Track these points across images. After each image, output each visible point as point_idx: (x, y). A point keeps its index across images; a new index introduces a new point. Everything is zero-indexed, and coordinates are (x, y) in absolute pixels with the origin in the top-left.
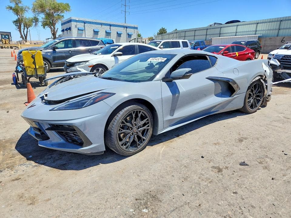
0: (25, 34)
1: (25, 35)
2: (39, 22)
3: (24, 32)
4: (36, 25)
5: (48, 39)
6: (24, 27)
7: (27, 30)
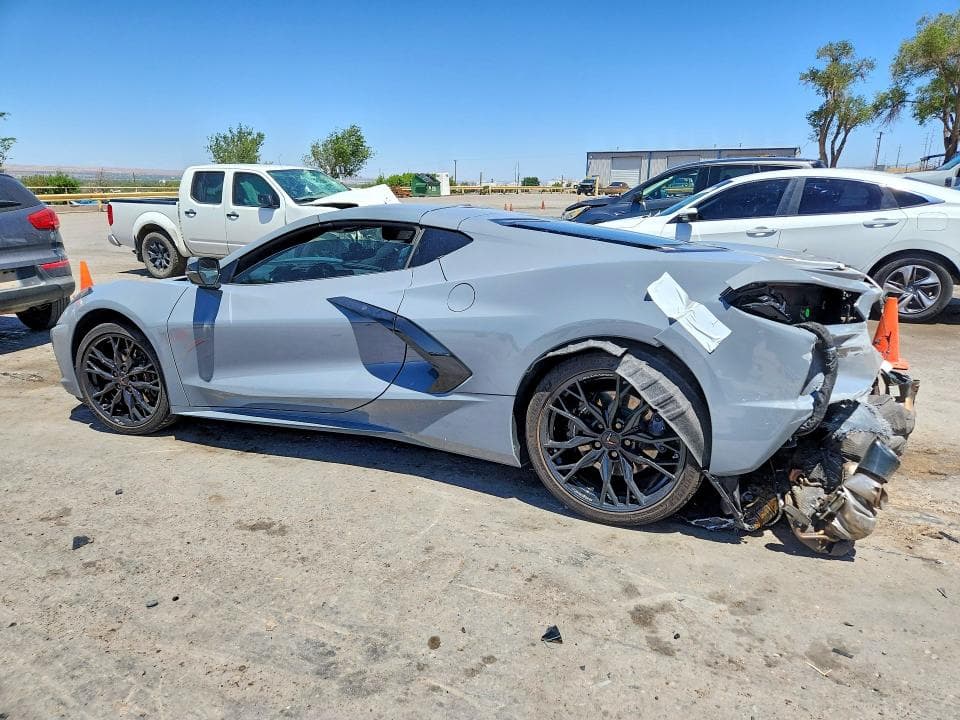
0: (836, 147)
1: (833, 153)
2: (906, 104)
3: (833, 142)
4: (891, 115)
5: (929, 158)
6: (839, 127)
7: (846, 136)
